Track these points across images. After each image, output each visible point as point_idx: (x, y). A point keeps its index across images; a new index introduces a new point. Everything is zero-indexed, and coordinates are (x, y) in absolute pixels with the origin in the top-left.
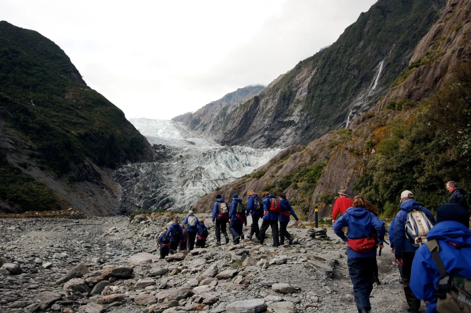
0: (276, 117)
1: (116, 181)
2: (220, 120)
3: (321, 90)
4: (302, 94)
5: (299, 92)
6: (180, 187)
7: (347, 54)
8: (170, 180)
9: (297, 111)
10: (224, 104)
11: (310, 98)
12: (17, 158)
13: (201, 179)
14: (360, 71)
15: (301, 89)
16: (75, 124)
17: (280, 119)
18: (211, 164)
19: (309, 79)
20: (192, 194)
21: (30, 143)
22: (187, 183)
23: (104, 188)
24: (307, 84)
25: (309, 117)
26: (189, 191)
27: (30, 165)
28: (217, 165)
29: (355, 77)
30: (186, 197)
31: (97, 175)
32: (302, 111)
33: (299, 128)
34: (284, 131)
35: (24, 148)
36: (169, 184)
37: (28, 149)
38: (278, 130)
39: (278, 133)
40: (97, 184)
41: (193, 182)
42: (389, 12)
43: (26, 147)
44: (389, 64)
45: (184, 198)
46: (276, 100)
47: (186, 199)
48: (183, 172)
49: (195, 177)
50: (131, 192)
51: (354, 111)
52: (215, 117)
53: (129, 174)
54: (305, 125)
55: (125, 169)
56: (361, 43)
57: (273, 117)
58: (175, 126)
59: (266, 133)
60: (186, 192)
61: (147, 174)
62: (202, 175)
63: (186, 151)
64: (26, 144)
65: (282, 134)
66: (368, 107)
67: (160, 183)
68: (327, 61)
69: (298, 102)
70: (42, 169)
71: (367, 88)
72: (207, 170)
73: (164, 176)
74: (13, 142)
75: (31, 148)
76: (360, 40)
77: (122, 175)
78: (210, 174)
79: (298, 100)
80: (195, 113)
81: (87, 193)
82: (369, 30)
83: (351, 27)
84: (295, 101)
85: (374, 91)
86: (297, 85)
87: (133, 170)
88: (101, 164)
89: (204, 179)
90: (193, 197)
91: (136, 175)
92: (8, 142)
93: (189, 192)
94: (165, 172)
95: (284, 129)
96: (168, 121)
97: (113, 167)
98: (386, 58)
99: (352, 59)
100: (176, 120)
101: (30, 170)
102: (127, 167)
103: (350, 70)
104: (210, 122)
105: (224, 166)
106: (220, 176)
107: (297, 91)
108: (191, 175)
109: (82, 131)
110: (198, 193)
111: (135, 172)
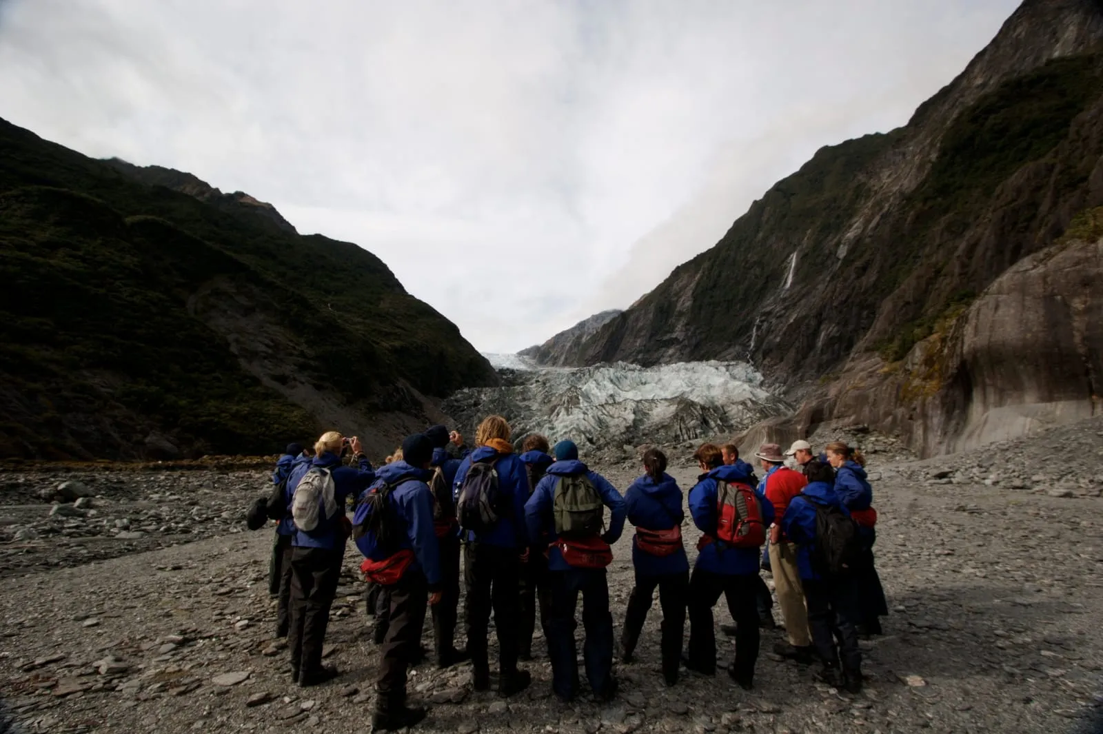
0: (652, 336)
1: (446, 413)
2: (573, 351)
3: (712, 297)
4: (685, 303)
5: (681, 302)
6: (546, 418)
7: (742, 249)
8: (528, 408)
9: (679, 327)
10: (577, 333)
11: (697, 307)
12: (271, 367)
13: (579, 403)
14: (763, 269)
15: (683, 298)
16: (387, 334)
17: (658, 338)
18: (589, 383)
19: (693, 285)
20: (567, 427)
21: (304, 347)
22: (556, 411)
23: (426, 423)
24: (691, 292)
25: (698, 331)
26: (561, 422)
27: (295, 379)
28: (598, 384)
29: (757, 277)
30: (557, 432)
31: (418, 404)
32: (687, 324)
33: (686, 346)
34: (664, 352)
35: (291, 355)
36: (528, 413)
37: (297, 356)
38: (656, 351)
39: (656, 355)
40: (416, 416)
41: (567, 410)
42: (793, 194)
43: (296, 353)
44: (806, 255)
45: (553, 434)
46: (651, 316)
47: (558, 435)
48: (546, 396)
49: (568, 401)
50: (469, 428)
51: (763, 318)
52: (567, 347)
53: (465, 403)
54: (694, 341)
55: (459, 396)
56: (761, 235)
57: (648, 335)
58: (520, 360)
59: (640, 357)
60: (556, 424)
61: (492, 402)
62: (580, 397)
63: (545, 375)
64: (294, 348)
65: (663, 356)
66: (783, 312)
67: (513, 412)
68: (715, 261)
69: (681, 314)
70: (318, 388)
71: (776, 288)
72: (586, 390)
73: (518, 403)
74: (271, 344)
75: (302, 354)
76: (758, 232)
77: (456, 404)
78: (592, 397)
79: (680, 311)
80: (543, 346)
81: (398, 429)
82: (768, 219)
83: (741, 218)
84: (676, 313)
85: (788, 290)
86: (676, 294)
87: (471, 397)
88: (425, 391)
89: (583, 404)
90: (570, 431)
91: (476, 404)
92: (261, 342)
93: (562, 425)
94: (520, 397)
95: (664, 349)
96: (512, 355)
97: (443, 395)
98: (799, 248)
99: (749, 256)
100: (521, 354)
101: (293, 387)
102: (462, 393)
103: (750, 269)
104: (562, 354)
105: (610, 386)
106: (608, 399)
107: (677, 301)
108: (561, 400)
109: (397, 344)
110: (577, 425)
111: (474, 399)
